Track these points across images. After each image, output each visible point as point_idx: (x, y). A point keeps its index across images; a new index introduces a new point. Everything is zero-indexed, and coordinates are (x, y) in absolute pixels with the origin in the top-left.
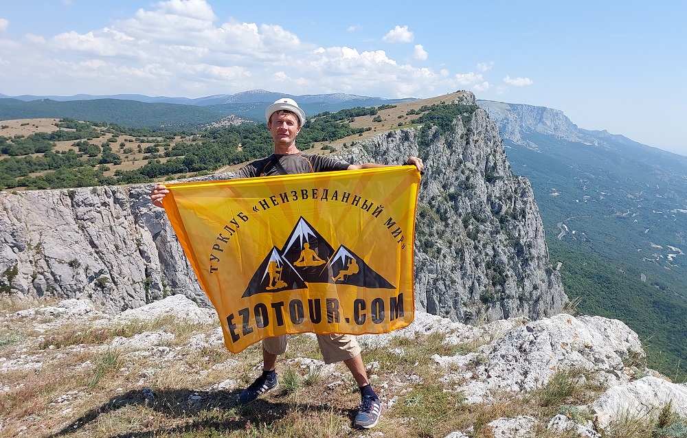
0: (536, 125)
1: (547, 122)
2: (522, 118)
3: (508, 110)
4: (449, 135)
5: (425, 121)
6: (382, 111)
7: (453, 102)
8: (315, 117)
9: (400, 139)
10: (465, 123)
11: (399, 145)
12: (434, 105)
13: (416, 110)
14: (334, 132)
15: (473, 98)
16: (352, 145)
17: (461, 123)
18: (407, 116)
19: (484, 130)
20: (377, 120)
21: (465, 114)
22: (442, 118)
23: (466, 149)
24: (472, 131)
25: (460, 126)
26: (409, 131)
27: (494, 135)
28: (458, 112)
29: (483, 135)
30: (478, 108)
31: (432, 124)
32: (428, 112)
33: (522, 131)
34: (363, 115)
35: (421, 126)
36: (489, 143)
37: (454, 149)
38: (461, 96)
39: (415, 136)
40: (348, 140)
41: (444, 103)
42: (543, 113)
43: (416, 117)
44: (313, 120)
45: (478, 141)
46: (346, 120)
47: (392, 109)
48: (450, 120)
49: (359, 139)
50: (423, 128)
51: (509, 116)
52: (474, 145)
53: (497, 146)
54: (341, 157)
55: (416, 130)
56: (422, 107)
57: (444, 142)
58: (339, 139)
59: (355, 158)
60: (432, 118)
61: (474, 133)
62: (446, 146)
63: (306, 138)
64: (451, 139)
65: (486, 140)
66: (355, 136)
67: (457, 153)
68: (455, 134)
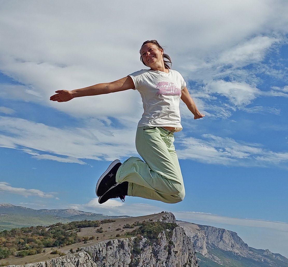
0: (218, 242)
1: (226, 241)
2: (208, 236)
3: (198, 230)
4: (156, 246)
5: (138, 233)
6: (104, 224)
7: (158, 220)
8: (49, 227)
9: (117, 247)
10: (167, 237)
11: (116, 252)
12: (145, 221)
13: (130, 224)
14: (63, 240)
15: (173, 218)
16: (77, 251)
17: (165, 236)
18: (123, 229)
19: (181, 243)
20: (100, 231)
21: (168, 230)
22: (150, 232)
23: (168, 258)
24: (172, 244)
25: (164, 239)
26: (124, 240)
27: (189, 248)
28: (163, 228)
29: (181, 247)
30: (177, 226)
31: (142, 237)
32: (140, 226)
33: (208, 246)
34: (89, 226)
35: (134, 238)
36: (185, 254)
37: (159, 258)
38: (165, 216)
39: (129, 245)
40: (74, 247)
41: (152, 220)
42: (223, 234)
43: (130, 230)
44: (47, 229)
45: (177, 252)
46: (74, 230)
47: (112, 223)
48: (156, 234)
49: (83, 246)
50: (136, 239)
51: (199, 234)
52: (175, 255)
53: (192, 257)
54: (69, 260)
55: (130, 240)
56: (135, 223)
57: (151, 251)
58: (67, 245)
59: (81, 262)
60: (143, 232)
61: (174, 245)
62: (153, 255)
63: (39, 244)
64: (157, 249)
65: (183, 252)
66: (80, 243)
67: (161, 262)
68: (160, 246)
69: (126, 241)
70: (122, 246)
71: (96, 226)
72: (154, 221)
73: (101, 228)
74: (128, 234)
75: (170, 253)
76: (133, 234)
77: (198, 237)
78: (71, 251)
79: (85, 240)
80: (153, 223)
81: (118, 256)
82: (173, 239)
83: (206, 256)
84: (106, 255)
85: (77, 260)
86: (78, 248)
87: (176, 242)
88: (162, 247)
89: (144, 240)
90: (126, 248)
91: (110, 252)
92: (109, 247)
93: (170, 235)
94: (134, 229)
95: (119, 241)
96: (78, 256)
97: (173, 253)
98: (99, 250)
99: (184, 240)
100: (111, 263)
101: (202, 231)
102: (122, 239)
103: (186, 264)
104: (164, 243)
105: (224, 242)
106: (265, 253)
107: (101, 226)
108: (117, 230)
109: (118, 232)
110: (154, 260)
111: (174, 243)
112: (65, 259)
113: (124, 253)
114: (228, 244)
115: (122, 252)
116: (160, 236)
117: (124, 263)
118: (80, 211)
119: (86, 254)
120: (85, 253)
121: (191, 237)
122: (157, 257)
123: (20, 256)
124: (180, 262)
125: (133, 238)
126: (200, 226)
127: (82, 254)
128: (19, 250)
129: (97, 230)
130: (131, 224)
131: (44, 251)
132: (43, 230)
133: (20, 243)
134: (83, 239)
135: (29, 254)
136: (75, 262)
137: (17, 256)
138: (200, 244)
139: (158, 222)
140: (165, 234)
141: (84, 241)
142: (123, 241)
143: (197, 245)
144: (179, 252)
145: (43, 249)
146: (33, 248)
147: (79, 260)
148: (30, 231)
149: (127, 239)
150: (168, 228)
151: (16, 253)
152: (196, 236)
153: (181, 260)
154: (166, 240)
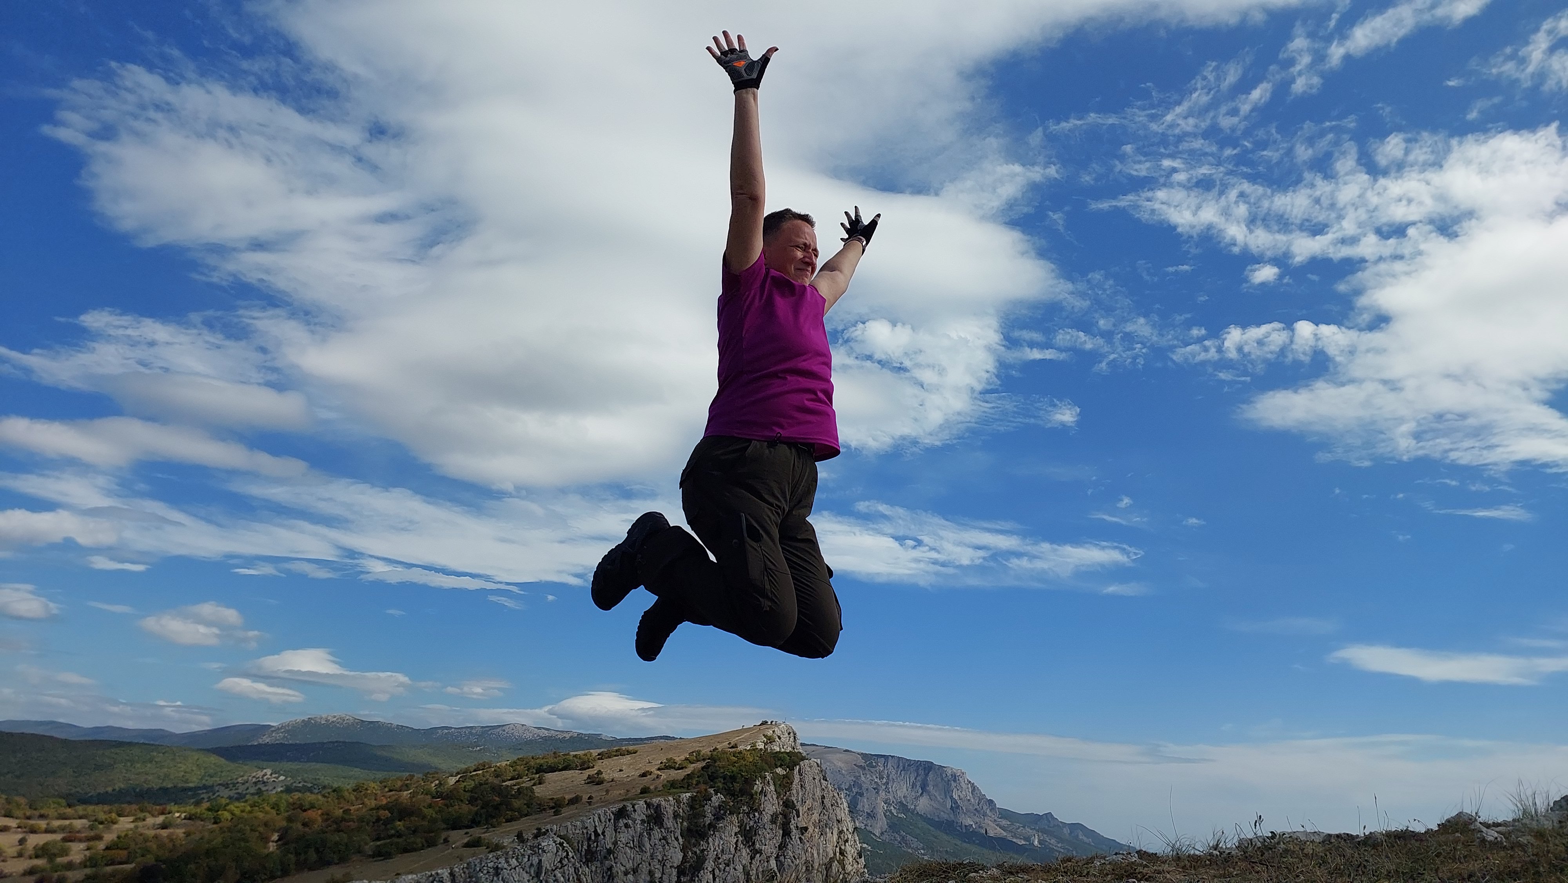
0: (917, 798)
1: (937, 794)
2: (887, 784)
3: (860, 768)
4: (748, 814)
5: (698, 783)
6: (606, 761)
7: (754, 745)
8: (458, 773)
9: (643, 821)
10: (778, 790)
11: (641, 835)
12: (716, 749)
13: (677, 759)
14: (497, 807)
15: (792, 739)
16: (536, 837)
17: (772, 788)
18: (659, 772)
19: (817, 804)
20: (594, 780)
21: (779, 771)
22: (733, 778)
23: (782, 847)
25: (769, 796)
26: (663, 803)
27: (839, 818)
28: (766, 767)
29: (816, 817)
30: (803, 759)
31: (712, 791)
32: (704, 764)
33: (890, 811)
34: (565, 768)
36: (829, 835)
37: (757, 846)
38: (770, 733)
39: (676, 816)
40: (527, 825)
41: (735, 746)
42: (927, 775)
43: (679, 775)
44: (452, 781)
45: (806, 829)
46: (525, 779)
47: (628, 757)
48: (749, 782)
49: (552, 822)
50: (692, 798)
51: (863, 778)
52: (800, 838)
53: (847, 841)
54: (514, 862)
55: (678, 802)
56: (691, 754)
57: (737, 829)
58: (508, 821)
59: (546, 865)
60: (712, 778)
61: (798, 812)
62: (741, 839)
63: (433, 821)
64: (752, 823)
65: (823, 827)
66: (544, 814)
67: (764, 856)
68: (761, 813)
69: (668, 805)
70: (656, 818)
71: (584, 767)
72: (741, 748)
73: (599, 773)
74: (673, 786)
75: (787, 833)
76: (685, 785)
77: (860, 787)
78: (520, 836)
80: (740, 753)
81: (648, 846)
82: (795, 794)
83: (886, 837)
84: (615, 843)
85: (535, 860)
86: (539, 829)
87: (803, 802)
88: (766, 818)
89: (717, 799)
90: (669, 823)
91: (624, 837)
92: (621, 823)
93: (784, 784)
94: (688, 771)
95: (649, 805)
96: (537, 850)
97: (795, 834)
98: (596, 832)
99: (823, 797)
100: (629, 865)
101: (873, 770)
102: (655, 801)
103: (832, 860)
104: (771, 805)
105: (932, 797)
106: (1043, 825)
107: (599, 766)
108: (643, 775)
109: (645, 783)
110: (745, 852)
111: (798, 806)
112: (502, 860)
113: (664, 838)
114: (943, 805)
115: (657, 833)
116: (758, 786)
117: (663, 863)
118: (539, 728)
119: (561, 844)
120: (558, 840)
121: (843, 786)
122: (754, 844)
123: (381, 854)
124: (815, 855)
125: (686, 796)
126: (865, 757)
127: (550, 844)
128: (378, 839)
129: (589, 777)
130: (679, 759)
131: (446, 841)
132: (440, 784)
133: (378, 819)
134: (552, 804)
135: (406, 851)
136: (532, 865)
137: (373, 856)
138: (866, 806)
139: (754, 749)
140: (771, 782)
142: (659, 805)
143: (859, 807)
144: (810, 830)
145: (444, 835)
146: (414, 832)
147: (540, 861)
148: (407, 787)
150: (781, 766)
151: (370, 847)
152: (857, 784)
153: (818, 850)
154: (775, 797)
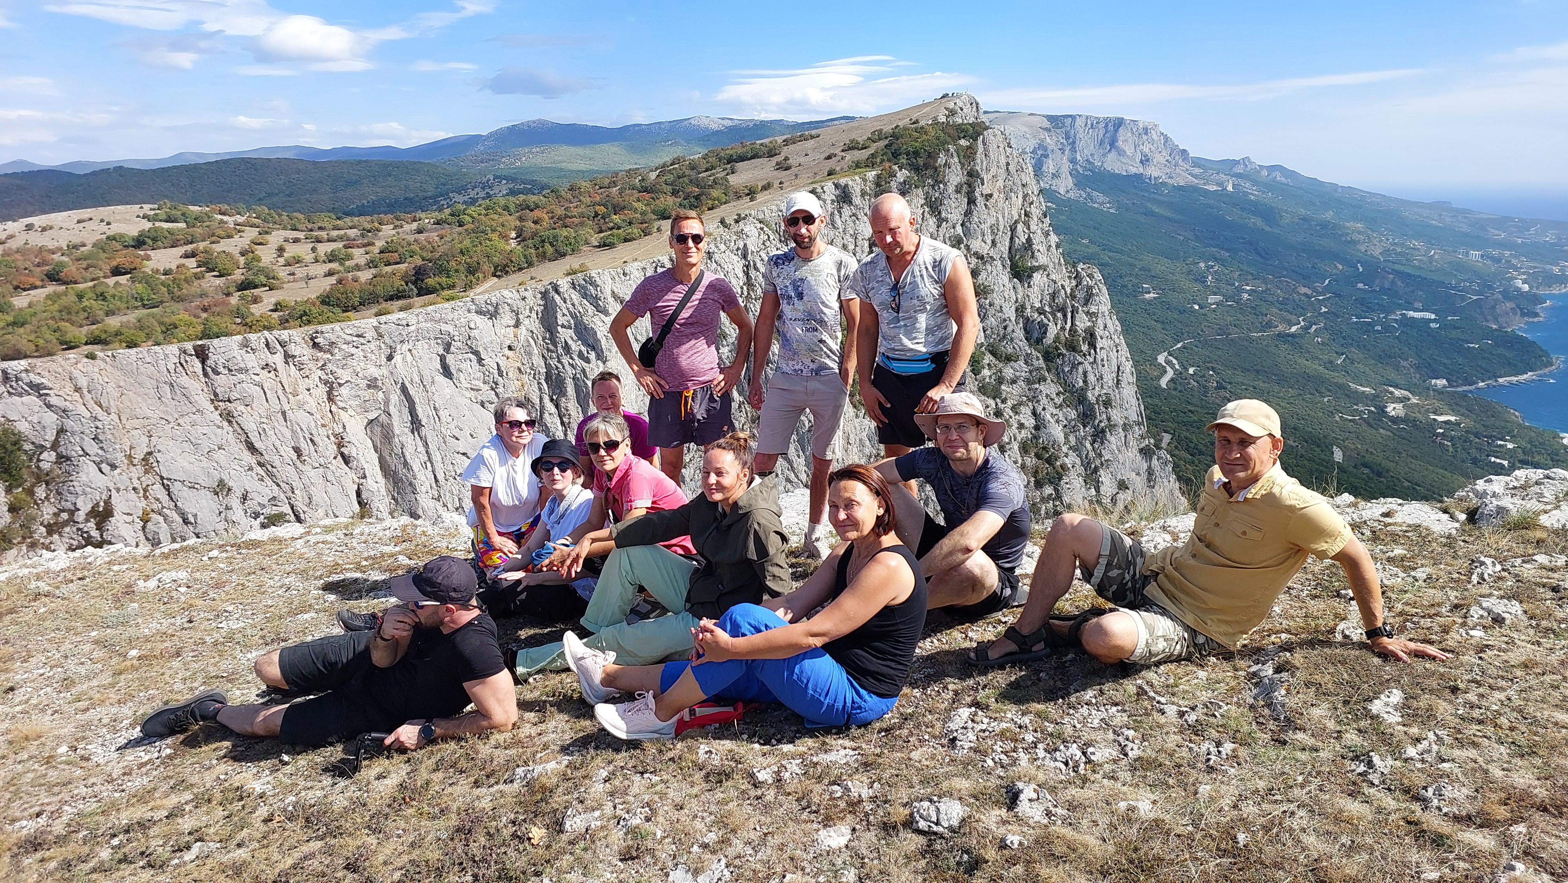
0: (1104, 155)
1: (1126, 149)
2: (1074, 143)
3: (1046, 129)
4: (933, 186)
5: (882, 161)
6: (791, 147)
7: (935, 119)
8: (657, 169)
9: (833, 201)
10: (963, 161)
12: (897, 126)
13: (860, 140)
14: (697, 198)
15: (974, 109)
16: (737, 222)
17: (956, 159)
18: (843, 154)
19: (1002, 171)
20: (783, 166)
21: (963, 142)
22: (916, 154)
23: (968, 213)
24: (978, 175)
25: (953, 167)
26: (850, 183)
27: (1024, 182)
28: (949, 139)
29: (1000, 183)
30: (987, 128)
31: (896, 167)
32: (886, 142)
33: (1076, 170)
34: (753, 157)
35: (874, 173)
36: (1014, 198)
37: (943, 215)
38: (951, 105)
39: (863, 194)
40: (728, 211)
41: (916, 122)
42: (1116, 131)
43: (864, 154)
44: (653, 176)
45: (991, 195)
46: (719, 169)
47: (812, 141)
48: (932, 156)
49: (749, 208)
50: (879, 176)
51: (1048, 140)
52: (986, 205)
53: (1032, 203)
54: (723, 247)
55: (865, 180)
56: (873, 133)
57: (923, 202)
58: (709, 209)
59: (751, 248)
60: (896, 155)
61: (982, 180)
62: (927, 209)
63: (643, 213)
64: (937, 195)
65: (1008, 193)
66: (741, 202)
67: (950, 224)
68: (945, 185)
69: (855, 184)
70: (845, 197)
71: (771, 153)
72: (922, 123)
73: (786, 159)
74: (858, 165)
75: (971, 201)
76: (870, 163)
77: (1045, 149)
78: (722, 222)
79: (751, 193)
80: (922, 128)
82: (980, 162)
83: (1071, 195)
85: (741, 244)
86: (739, 215)
87: (988, 170)
88: (951, 189)
89: (902, 175)
90: (857, 200)
93: (968, 155)
94: (871, 151)
95: (837, 186)
96: (741, 234)
97: (980, 201)
99: (1008, 164)
101: (1058, 131)
102: (843, 181)
103: (1016, 222)
104: (955, 176)
105: (1121, 153)
106: (1239, 169)
107: (785, 151)
108: (829, 158)
109: (831, 164)
111: (983, 175)
113: (854, 215)
114: (1132, 158)
115: (847, 211)
116: (942, 159)
117: (855, 237)
118: (723, 119)
119: (762, 229)
120: (759, 225)
121: (1027, 150)
122: (940, 213)
123: (605, 245)
124: (1001, 218)
125: (871, 174)
126: (1050, 118)
127: (750, 229)
128: (601, 231)
129: (777, 164)
130: (862, 138)
131: (659, 230)
132: (643, 180)
133: (597, 215)
134: (747, 191)
135: (626, 240)
136: (738, 249)
137: (599, 247)
138: (1051, 167)
139: (936, 123)
140: (955, 154)
141: (748, 195)
142: (846, 186)
143: (1045, 168)
144: (995, 196)
145: (656, 224)
146: (630, 223)
147: (745, 245)
148: (615, 184)
149: (857, 178)
150: (964, 137)
151: (595, 239)
152: (1041, 146)
153: (1003, 214)
154: (959, 168)
